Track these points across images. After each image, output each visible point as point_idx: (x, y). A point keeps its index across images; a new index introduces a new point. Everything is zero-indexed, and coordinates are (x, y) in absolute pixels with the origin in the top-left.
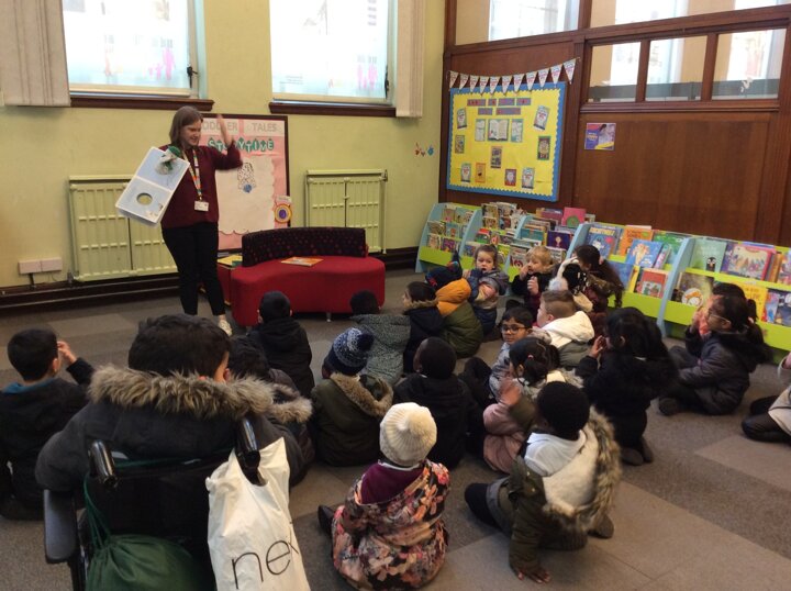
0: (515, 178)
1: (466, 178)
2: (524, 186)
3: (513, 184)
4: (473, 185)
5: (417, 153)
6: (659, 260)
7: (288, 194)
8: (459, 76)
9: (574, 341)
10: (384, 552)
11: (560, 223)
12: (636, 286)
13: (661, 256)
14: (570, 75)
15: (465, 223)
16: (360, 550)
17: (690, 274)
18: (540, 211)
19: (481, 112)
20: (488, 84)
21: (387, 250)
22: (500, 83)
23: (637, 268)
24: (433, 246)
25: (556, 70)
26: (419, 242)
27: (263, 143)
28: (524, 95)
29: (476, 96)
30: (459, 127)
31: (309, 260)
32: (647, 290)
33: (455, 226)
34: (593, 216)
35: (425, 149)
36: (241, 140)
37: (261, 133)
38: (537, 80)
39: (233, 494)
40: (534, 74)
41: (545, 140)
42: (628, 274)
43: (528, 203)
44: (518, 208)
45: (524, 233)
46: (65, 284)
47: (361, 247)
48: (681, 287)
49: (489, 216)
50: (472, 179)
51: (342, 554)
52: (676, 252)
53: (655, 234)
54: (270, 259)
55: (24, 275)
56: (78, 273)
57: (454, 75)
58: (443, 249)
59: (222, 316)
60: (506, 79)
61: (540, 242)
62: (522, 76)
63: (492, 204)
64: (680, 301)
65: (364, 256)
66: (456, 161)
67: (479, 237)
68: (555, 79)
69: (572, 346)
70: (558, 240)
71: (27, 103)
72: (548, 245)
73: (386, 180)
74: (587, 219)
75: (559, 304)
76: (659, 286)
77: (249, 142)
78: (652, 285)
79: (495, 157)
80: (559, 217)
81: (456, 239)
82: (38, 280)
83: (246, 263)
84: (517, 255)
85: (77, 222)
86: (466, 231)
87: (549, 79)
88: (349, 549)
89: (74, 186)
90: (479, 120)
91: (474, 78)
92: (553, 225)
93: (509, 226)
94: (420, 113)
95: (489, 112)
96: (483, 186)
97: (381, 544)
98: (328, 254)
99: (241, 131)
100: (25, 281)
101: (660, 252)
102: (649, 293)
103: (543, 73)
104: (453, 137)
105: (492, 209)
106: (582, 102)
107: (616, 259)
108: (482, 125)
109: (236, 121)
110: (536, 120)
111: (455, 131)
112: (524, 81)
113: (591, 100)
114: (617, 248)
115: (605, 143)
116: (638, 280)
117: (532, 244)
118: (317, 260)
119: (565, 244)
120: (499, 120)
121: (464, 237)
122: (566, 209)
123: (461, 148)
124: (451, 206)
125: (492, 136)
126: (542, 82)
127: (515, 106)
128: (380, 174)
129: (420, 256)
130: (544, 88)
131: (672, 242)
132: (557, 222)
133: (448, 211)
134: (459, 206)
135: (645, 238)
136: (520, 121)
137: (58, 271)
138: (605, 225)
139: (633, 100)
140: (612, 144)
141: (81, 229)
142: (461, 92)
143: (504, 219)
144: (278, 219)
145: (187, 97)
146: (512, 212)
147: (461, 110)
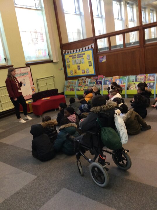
1: (72, 74)
2: (87, 73)
3: (84, 73)
4: (74, 75)
5: (59, 70)
6: (122, 82)
7: (33, 84)
14: (93, 47)
15: (75, 84)
17: (130, 84)
18: (92, 78)
19: (73, 58)
20: (73, 51)
22: (76, 51)
24: (68, 91)
25: (90, 46)
26: (64, 91)
27: (26, 73)
28: (83, 53)
29: (71, 55)
31: (47, 98)
33: (72, 85)
34: (105, 77)
37: (25, 71)
38: (85, 49)
41: (90, 62)
43: (89, 77)
45: (90, 83)
48: (129, 87)
49: (80, 81)
53: (120, 77)
57: (64, 51)
58: (71, 91)
60: (78, 50)
61: (95, 84)
62: (81, 49)
63: (80, 79)
64: (129, 89)
65: (58, 95)
66: (68, 70)
67: (79, 86)
68: (90, 48)
70: (99, 83)
72: (97, 84)
73: (54, 77)
76: (124, 88)
77: (23, 74)
79: (78, 68)
80: (97, 78)
81: (73, 88)
86: (76, 86)
87: (88, 48)
90: (72, 60)
91: (69, 51)
92: (96, 80)
94: (58, 61)
95: (75, 58)
96: (77, 75)
103: (87, 47)
106: (97, 52)
109: (19, 69)
110: (87, 58)
111: (67, 64)
115: (104, 60)
117: (93, 85)
118: (49, 98)
119: (101, 83)
120: (78, 59)
122: (99, 76)
123: (69, 67)
124: (69, 81)
125: (77, 63)
126: (87, 49)
127: (81, 55)
128: (52, 76)
129: (65, 94)
130: (88, 51)
131: (124, 78)
134: (72, 80)
136: (83, 59)
138: (108, 78)
139: (108, 50)
142: (67, 54)
143: (84, 81)
144: (33, 91)
145: (5, 65)
146: (86, 79)
147: (67, 58)
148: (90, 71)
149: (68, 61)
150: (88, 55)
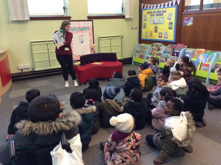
0: (162, 35)
1: (147, 36)
2: (165, 38)
3: (161, 37)
4: (149, 38)
5: (132, 29)
6: (207, 60)
7: (94, 43)
8: (144, 5)
9: (180, 88)
10: (119, 158)
11: (176, 49)
12: (200, 68)
13: (208, 59)
14: (179, 3)
15: (146, 50)
16: (112, 158)
17: (217, 64)
18: (170, 45)
19: (151, 15)
20: (153, 7)
21: (123, 59)
22: (157, 6)
23: (200, 62)
24: (137, 57)
25: (174, 1)
26: (133, 56)
27: (86, 28)
28: (164, 9)
29: (150, 11)
30: (144, 20)
31: (100, 63)
32: (203, 69)
33: (144, 51)
34: (186, 46)
35: (134, 27)
36: (80, 28)
37: (85, 25)
38: (168, 5)
39: (60, 156)
40: (167, 3)
41: (171, 23)
42: (197, 64)
43: (166, 43)
44: (163, 45)
45: (165, 52)
46: (31, 72)
47: (115, 59)
48: (214, 68)
49: (154, 47)
50: (149, 36)
51: (107, 159)
52: (213, 57)
53: (206, 52)
54: (89, 63)
55: (20, 70)
56: (35, 69)
57: (143, 4)
58: (140, 58)
59: (75, 80)
60: (159, 5)
61: (170, 55)
62: (163, 4)
63: (155, 44)
64: (214, 72)
65: (116, 61)
66: (144, 31)
67: (151, 54)
68: (174, 4)
69: (180, 89)
70: (175, 54)
71: (17, 20)
72: (172, 56)
73: (122, 38)
74: (184, 47)
75: (175, 76)
76: (207, 68)
77: (82, 28)
78: (205, 68)
79: (156, 29)
80: (176, 47)
81: (144, 55)
82: (24, 71)
83: (81, 64)
84: (162, 59)
85: (34, 54)
86: (147, 52)
87: (172, 4)
88: (109, 157)
89: (32, 43)
90: (150, 18)
91: (149, 5)
92: (174, 49)
93: (160, 50)
94: (132, 17)
95: (153, 15)
96: (152, 38)
97: (118, 156)
98: (106, 61)
99: (80, 25)
100: (20, 71)
101: (207, 57)
102: (204, 70)
103: (170, 3)
104: (143, 24)
105: (155, 45)
106: (183, 11)
107: (193, 59)
108: (151, 19)
109: (78, 22)
110: (168, 17)
111: (143, 22)
112: (164, 5)
113: (185, 10)
114: (194, 56)
115: (190, 23)
116: (201, 66)
117: (167, 56)
118: (102, 63)
119: (178, 55)
120: (156, 18)
121: (146, 54)
122: (178, 45)
123: (145, 27)
124: (142, 45)
125: (155, 23)
126: (170, 5)
127: (162, 13)
128: (121, 36)
129: (133, 60)
130: (170, 7)
131: (212, 54)
132: (175, 48)
133: (141, 46)
134: (145, 45)
135: (202, 53)
136: (163, 18)
137: (29, 68)
138: (190, 49)
139: (199, 10)
140: (192, 24)
141: (35, 56)
142: (145, 10)
143: (158, 48)
144: (91, 51)
145: (64, 16)
146: (161, 46)
147: (145, 15)
148: (168, 35)
149: (145, 19)
150: (171, 13)
